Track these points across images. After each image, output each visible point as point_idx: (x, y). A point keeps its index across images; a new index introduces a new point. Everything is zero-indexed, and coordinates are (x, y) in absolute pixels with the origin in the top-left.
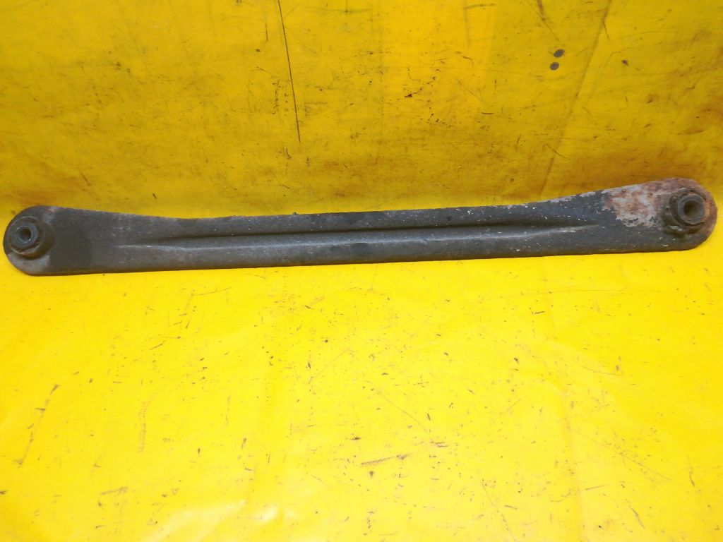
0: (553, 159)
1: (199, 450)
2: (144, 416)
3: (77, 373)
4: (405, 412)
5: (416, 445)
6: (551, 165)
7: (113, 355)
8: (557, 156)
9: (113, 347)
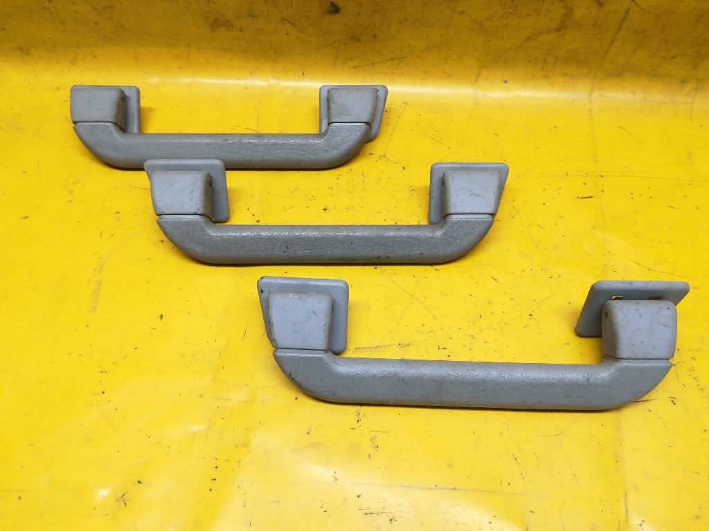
0: (627, 11)
1: (161, 316)
2: (100, 272)
3: (27, 217)
4: (413, 296)
5: (422, 333)
6: (624, 19)
7: (70, 201)
8: (634, 8)
9: (71, 192)
